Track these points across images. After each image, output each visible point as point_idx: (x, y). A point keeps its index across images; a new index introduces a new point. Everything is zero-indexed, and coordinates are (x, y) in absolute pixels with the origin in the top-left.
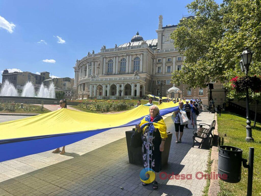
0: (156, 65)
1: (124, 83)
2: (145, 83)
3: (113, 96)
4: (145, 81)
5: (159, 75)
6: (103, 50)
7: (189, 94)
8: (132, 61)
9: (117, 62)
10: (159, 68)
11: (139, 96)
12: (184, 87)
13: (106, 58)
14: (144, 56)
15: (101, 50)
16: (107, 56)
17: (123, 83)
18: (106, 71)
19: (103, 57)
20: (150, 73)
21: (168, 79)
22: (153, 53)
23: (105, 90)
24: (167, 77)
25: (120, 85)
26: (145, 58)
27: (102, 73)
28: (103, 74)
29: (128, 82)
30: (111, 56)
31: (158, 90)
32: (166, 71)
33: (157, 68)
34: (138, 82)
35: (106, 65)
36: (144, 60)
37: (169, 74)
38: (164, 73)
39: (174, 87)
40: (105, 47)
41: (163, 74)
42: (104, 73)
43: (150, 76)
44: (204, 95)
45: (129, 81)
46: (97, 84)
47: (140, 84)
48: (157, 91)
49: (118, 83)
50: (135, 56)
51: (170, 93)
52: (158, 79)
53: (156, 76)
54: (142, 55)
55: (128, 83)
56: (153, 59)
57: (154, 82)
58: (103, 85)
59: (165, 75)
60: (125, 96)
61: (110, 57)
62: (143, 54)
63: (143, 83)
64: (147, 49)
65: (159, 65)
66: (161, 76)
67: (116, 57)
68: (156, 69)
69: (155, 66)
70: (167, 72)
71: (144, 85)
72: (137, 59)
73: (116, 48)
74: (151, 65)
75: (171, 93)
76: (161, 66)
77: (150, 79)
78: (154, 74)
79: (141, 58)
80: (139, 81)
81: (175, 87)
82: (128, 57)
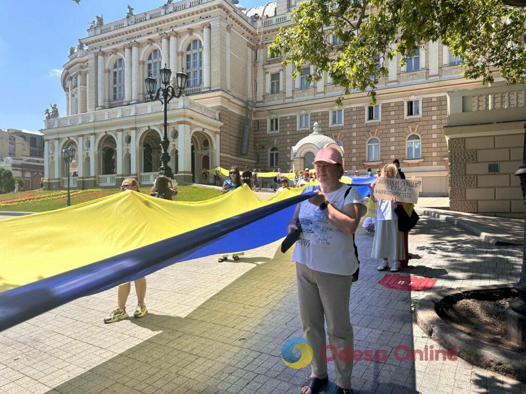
0: (265, 67)
1: (138, 126)
2: (216, 127)
3: (108, 177)
4: (220, 120)
5: (274, 100)
6: (95, 28)
7: (373, 158)
8: (178, 54)
9: (135, 63)
10: (275, 76)
11: (188, 172)
12: (354, 134)
13: (104, 54)
14: (212, 31)
15: (88, 30)
16: (105, 47)
17: (136, 129)
18: (107, 98)
19: (96, 51)
20: (245, 94)
21: (303, 112)
22: (252, 29)
23: (83, 156)
24: (299, 104)
25: (125, 135)
26: (216, 39)
27: (94, 104)
28: (97, 106)
29: (151, 124)
30: (115, 46)
31: (273, 150)
32: (297, 85)
33: (269, 77)
34: (182, 119)
35: (107, 77)
36: (212, 46)
37: (305, 93)
38: (289, 93)
39: (314, 132)
40: (100, 20)
41: (287, 96)
42: (99, 104)
43: (241, 103)
44: (423, 158)
45: (153, 120)
46: (63, 138)
47: (188, 127)
48: (272, 155)
49: (119, 131)
50: (188, 36)
51: (297, 156)
52: (272, 113)
53: (266, 104)
54: (206, 30)
55: (149, 127)
56: (255, 49)
57: (260, 125)
58: (78, 140)
59: (292, 97)
60: (143, 174)
61: (115, 51)
62: (210, 27)
63: (209, 125)
64: (220, 6)
65: (274, 68)
66: (281, 102)
67: (131, 48)
68: (264, 83)
69: (260, 72)
70: (301, 88)
71: (216, 133)
72: (194, 49)
73: (128, 17)
74: (246, 69)
75: (302, 155)
76: (281, 70)
77: (244, 115)
78: (260, 98)
79: (204, 39)
80: (184, 116)
81: (320, 132)
82: (164, 41)
